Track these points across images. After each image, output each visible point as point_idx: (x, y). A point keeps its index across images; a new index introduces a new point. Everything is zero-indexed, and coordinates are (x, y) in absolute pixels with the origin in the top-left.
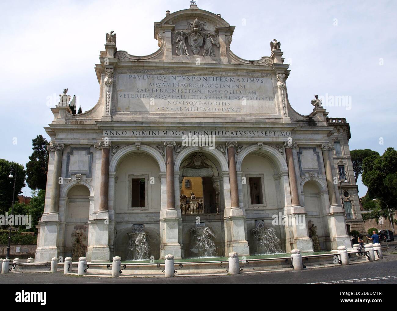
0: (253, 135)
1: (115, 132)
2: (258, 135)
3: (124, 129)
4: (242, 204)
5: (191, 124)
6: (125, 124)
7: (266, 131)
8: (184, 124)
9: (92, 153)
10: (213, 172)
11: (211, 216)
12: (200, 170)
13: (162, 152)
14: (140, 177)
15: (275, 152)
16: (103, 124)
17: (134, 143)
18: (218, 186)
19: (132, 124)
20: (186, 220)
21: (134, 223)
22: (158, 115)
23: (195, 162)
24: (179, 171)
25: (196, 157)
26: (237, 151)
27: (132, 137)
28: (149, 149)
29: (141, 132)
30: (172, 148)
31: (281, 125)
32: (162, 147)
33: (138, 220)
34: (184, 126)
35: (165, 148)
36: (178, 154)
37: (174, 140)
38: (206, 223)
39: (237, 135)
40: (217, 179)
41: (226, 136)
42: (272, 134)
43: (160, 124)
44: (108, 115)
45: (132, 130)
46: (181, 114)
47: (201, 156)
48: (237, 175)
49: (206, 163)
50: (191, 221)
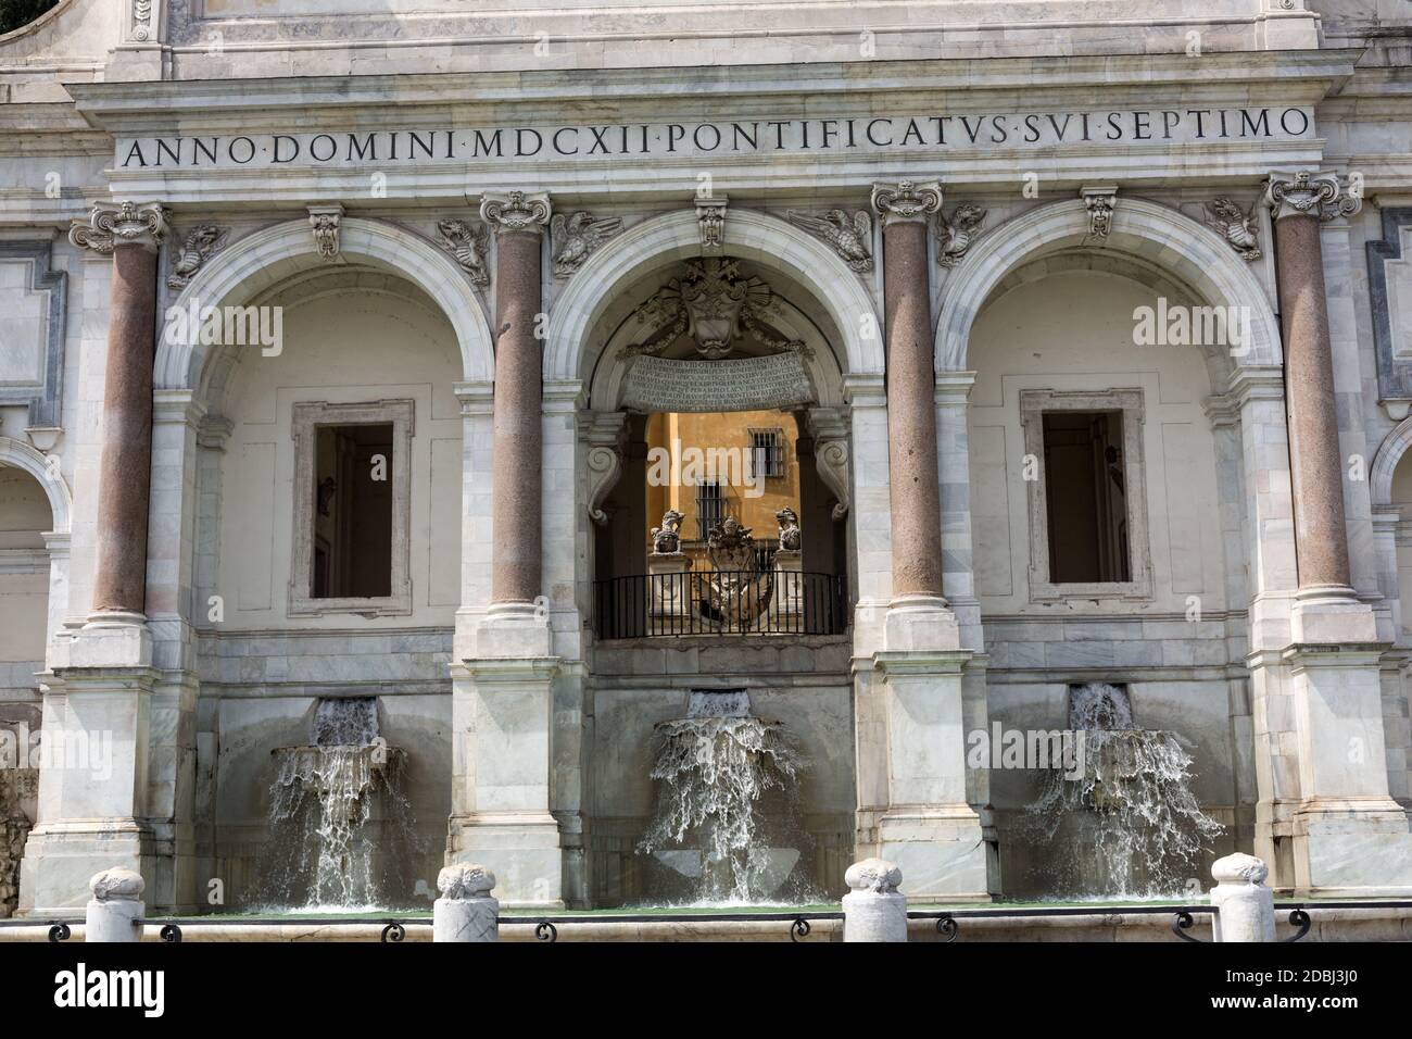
0: (1048, 137)
1: (187, 147)
2: (1086, 138)
3: (236, 124)
4: (961, 582)
5: (644, 81)
6: (243, 93)
7: (1138, 108)
8: (603, 83)
9: (63, 274)
10: (810, 379)
11: (790, 650)
12: (727, 370)
13: (473, 258)
14: (366, 415)
15: (1200, 247)
16: (108, 97)
17: (300, 211)
18: (837, 465)
19: (280, 91)
20: (632, 675)
21: (322, 690)
22: (449, 33)
23: (699, 318)
24: (573, 378)
25: (700, 285)
26: (944, 243)
27: (284, 174)
28: (391, 246)
29: (343, 142)
30: (533, 234)
31: (1242, 64)
32: (476, 227)
33: (346, 671)
34: (601, 92)
35: (493, 237)
36: (569, 269)
37: (541, 184)
38: (754, 693)
39: (941, 142)
40: (834, 421)
41: (872, 148)
42: (1185, 127)
43: (455, 87)
44: (145, 39)
45: (290, 132)
46: (591, 18)
47: (732, 283)
48: (939, 398)
49: (766, 325)
50: (667, 682)
